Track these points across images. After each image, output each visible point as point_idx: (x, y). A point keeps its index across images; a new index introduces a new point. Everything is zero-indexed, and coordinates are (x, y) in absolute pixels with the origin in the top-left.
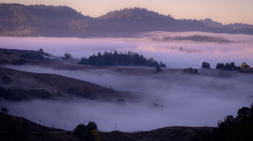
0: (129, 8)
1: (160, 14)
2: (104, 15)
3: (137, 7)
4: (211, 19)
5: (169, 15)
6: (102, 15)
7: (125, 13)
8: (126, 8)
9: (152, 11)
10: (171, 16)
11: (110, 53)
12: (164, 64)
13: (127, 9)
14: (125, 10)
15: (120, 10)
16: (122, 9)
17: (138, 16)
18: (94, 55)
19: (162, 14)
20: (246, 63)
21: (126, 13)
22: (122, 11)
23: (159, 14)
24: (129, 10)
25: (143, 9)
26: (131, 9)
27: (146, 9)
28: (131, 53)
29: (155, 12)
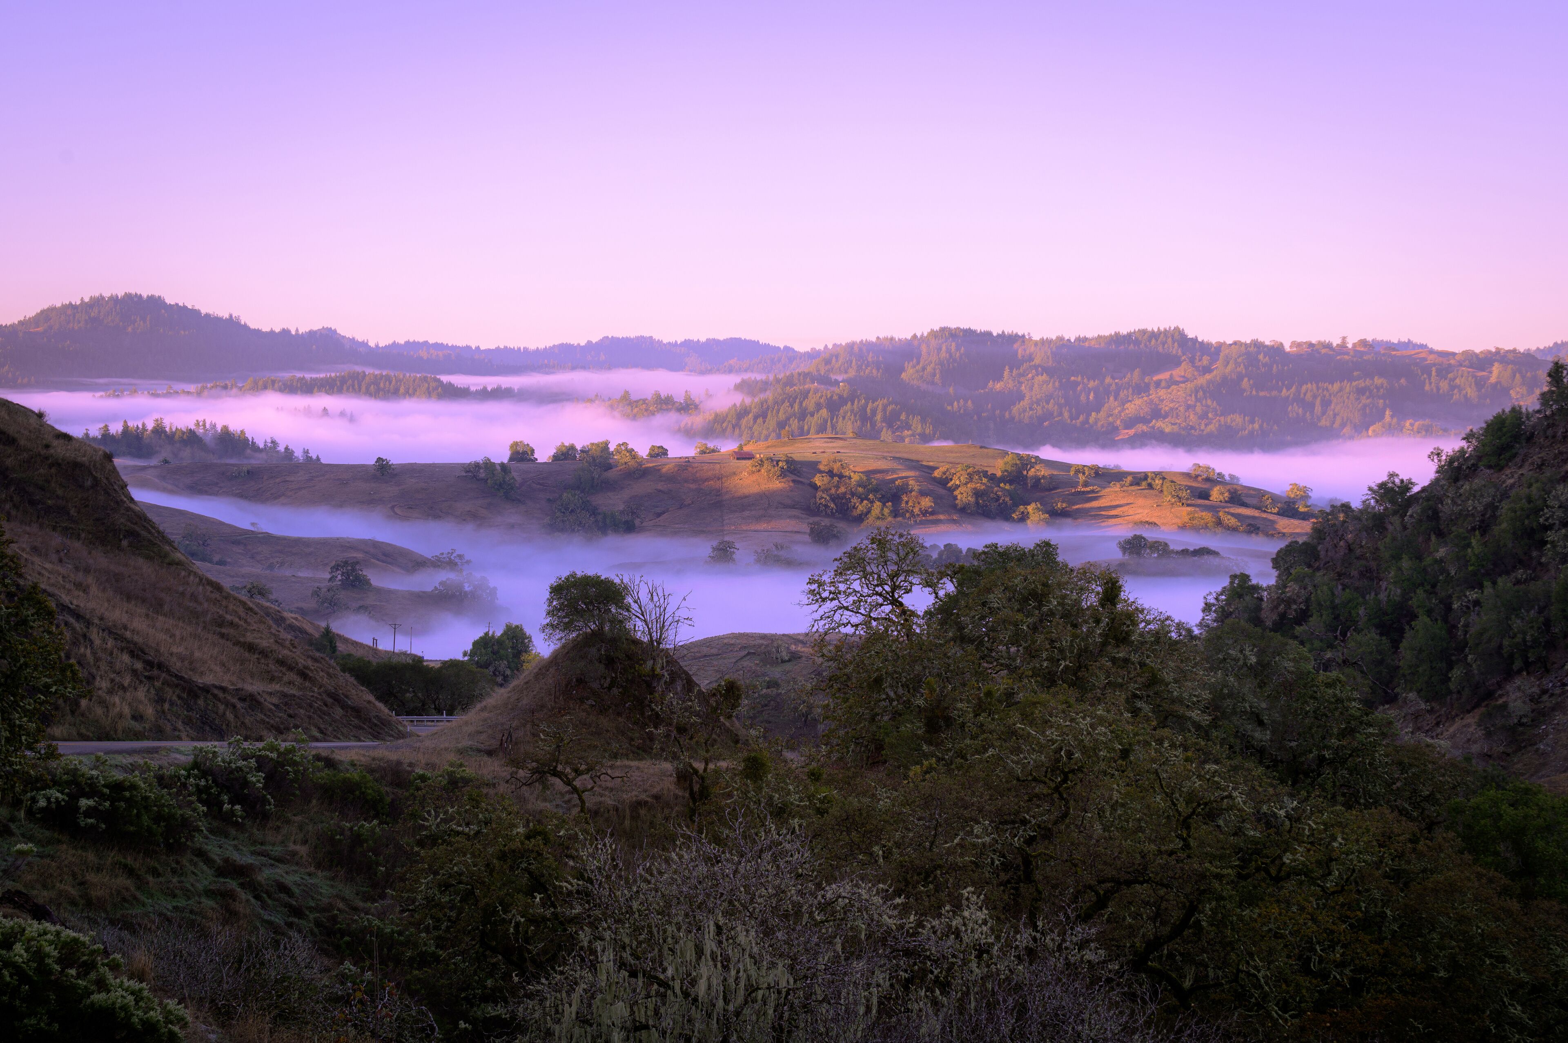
0: (107, 294)
1: (203, 311)
2: (30, 318)
3: (133, 291)
4: (335, 330)
5: (231, 316)
6: (22, 319)
7: (96, 311)
8: (97, 295)
9: (181, 304)
10: (238, 318)
11: (140, 426)
12: (314, 457)
13: (102, 298)
14: (97, 302)
15: (78, 303)
16: (87, 300)
17: (138, 319)
18: (87, 435)
19: (211, 312)
20: (627, 444)
21: (99, 312)
22: (86, 303)
23: (201, 313)
24: (107, 302)
25: (151, 298)
26: (114, 299)
27: (159, 297)
28: (204, 425)
29: (190, 307)
